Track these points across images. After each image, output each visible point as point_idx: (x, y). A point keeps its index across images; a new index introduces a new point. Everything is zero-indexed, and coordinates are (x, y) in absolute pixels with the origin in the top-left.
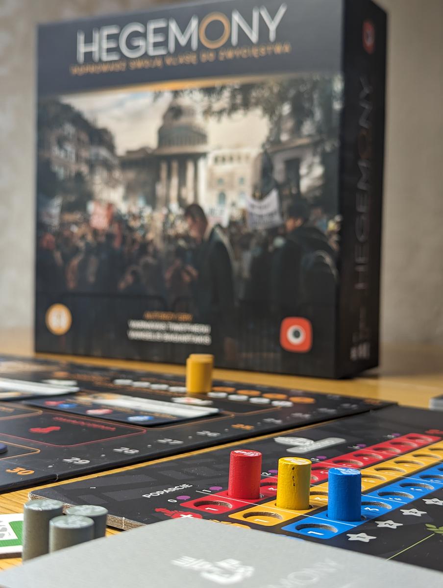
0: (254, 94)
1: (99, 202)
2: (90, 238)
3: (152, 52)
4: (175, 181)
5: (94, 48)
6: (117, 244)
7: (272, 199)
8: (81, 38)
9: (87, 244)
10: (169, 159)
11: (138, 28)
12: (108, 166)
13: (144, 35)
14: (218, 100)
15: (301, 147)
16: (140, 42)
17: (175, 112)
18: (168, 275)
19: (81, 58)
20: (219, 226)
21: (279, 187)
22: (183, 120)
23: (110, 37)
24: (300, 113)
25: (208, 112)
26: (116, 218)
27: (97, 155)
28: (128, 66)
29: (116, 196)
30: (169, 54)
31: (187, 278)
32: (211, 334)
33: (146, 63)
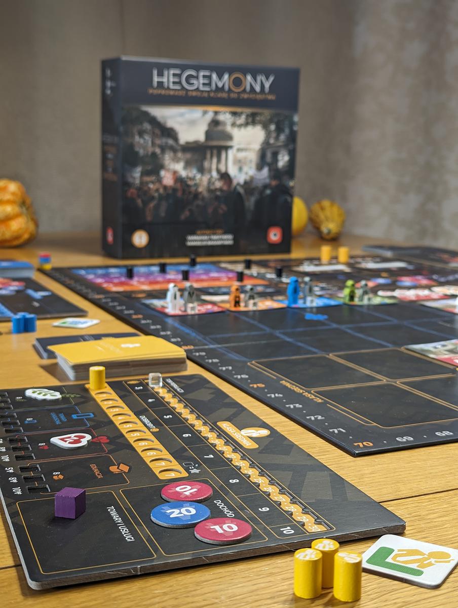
0: (258, 118)
1: (168, 170)
2: (161, 191)
3: (202, 88)
4: (215, 160)
5: (165, 80)
6: (179, 194)
7: (265, 171)
8: (155, 72)
9: (160, 195)
10: (212, 148)
11: (193, 73)
12: (173, 150)
13: (197, 78)
14: (240, 119)
15: (279, 146)
16: (194, 81)
17: (215, 123)
18: (210, 210)
19: (155, 84)
20: (238, 184)
21: (269, 165)
22: (220, 128)
23: (174, 75)
24: (279, 130)
25: (233, 125)
26: (179, 179)
27: (166, 143)
28: (187, 94)
29: (179, 167)
30: (211, 91)
31: (221, 212)
32: (234, 239)
33: (199, 94)
